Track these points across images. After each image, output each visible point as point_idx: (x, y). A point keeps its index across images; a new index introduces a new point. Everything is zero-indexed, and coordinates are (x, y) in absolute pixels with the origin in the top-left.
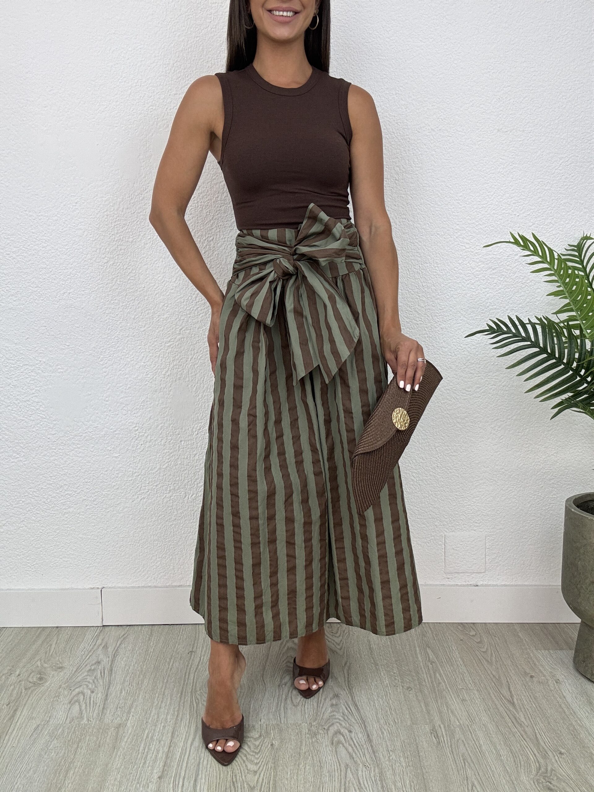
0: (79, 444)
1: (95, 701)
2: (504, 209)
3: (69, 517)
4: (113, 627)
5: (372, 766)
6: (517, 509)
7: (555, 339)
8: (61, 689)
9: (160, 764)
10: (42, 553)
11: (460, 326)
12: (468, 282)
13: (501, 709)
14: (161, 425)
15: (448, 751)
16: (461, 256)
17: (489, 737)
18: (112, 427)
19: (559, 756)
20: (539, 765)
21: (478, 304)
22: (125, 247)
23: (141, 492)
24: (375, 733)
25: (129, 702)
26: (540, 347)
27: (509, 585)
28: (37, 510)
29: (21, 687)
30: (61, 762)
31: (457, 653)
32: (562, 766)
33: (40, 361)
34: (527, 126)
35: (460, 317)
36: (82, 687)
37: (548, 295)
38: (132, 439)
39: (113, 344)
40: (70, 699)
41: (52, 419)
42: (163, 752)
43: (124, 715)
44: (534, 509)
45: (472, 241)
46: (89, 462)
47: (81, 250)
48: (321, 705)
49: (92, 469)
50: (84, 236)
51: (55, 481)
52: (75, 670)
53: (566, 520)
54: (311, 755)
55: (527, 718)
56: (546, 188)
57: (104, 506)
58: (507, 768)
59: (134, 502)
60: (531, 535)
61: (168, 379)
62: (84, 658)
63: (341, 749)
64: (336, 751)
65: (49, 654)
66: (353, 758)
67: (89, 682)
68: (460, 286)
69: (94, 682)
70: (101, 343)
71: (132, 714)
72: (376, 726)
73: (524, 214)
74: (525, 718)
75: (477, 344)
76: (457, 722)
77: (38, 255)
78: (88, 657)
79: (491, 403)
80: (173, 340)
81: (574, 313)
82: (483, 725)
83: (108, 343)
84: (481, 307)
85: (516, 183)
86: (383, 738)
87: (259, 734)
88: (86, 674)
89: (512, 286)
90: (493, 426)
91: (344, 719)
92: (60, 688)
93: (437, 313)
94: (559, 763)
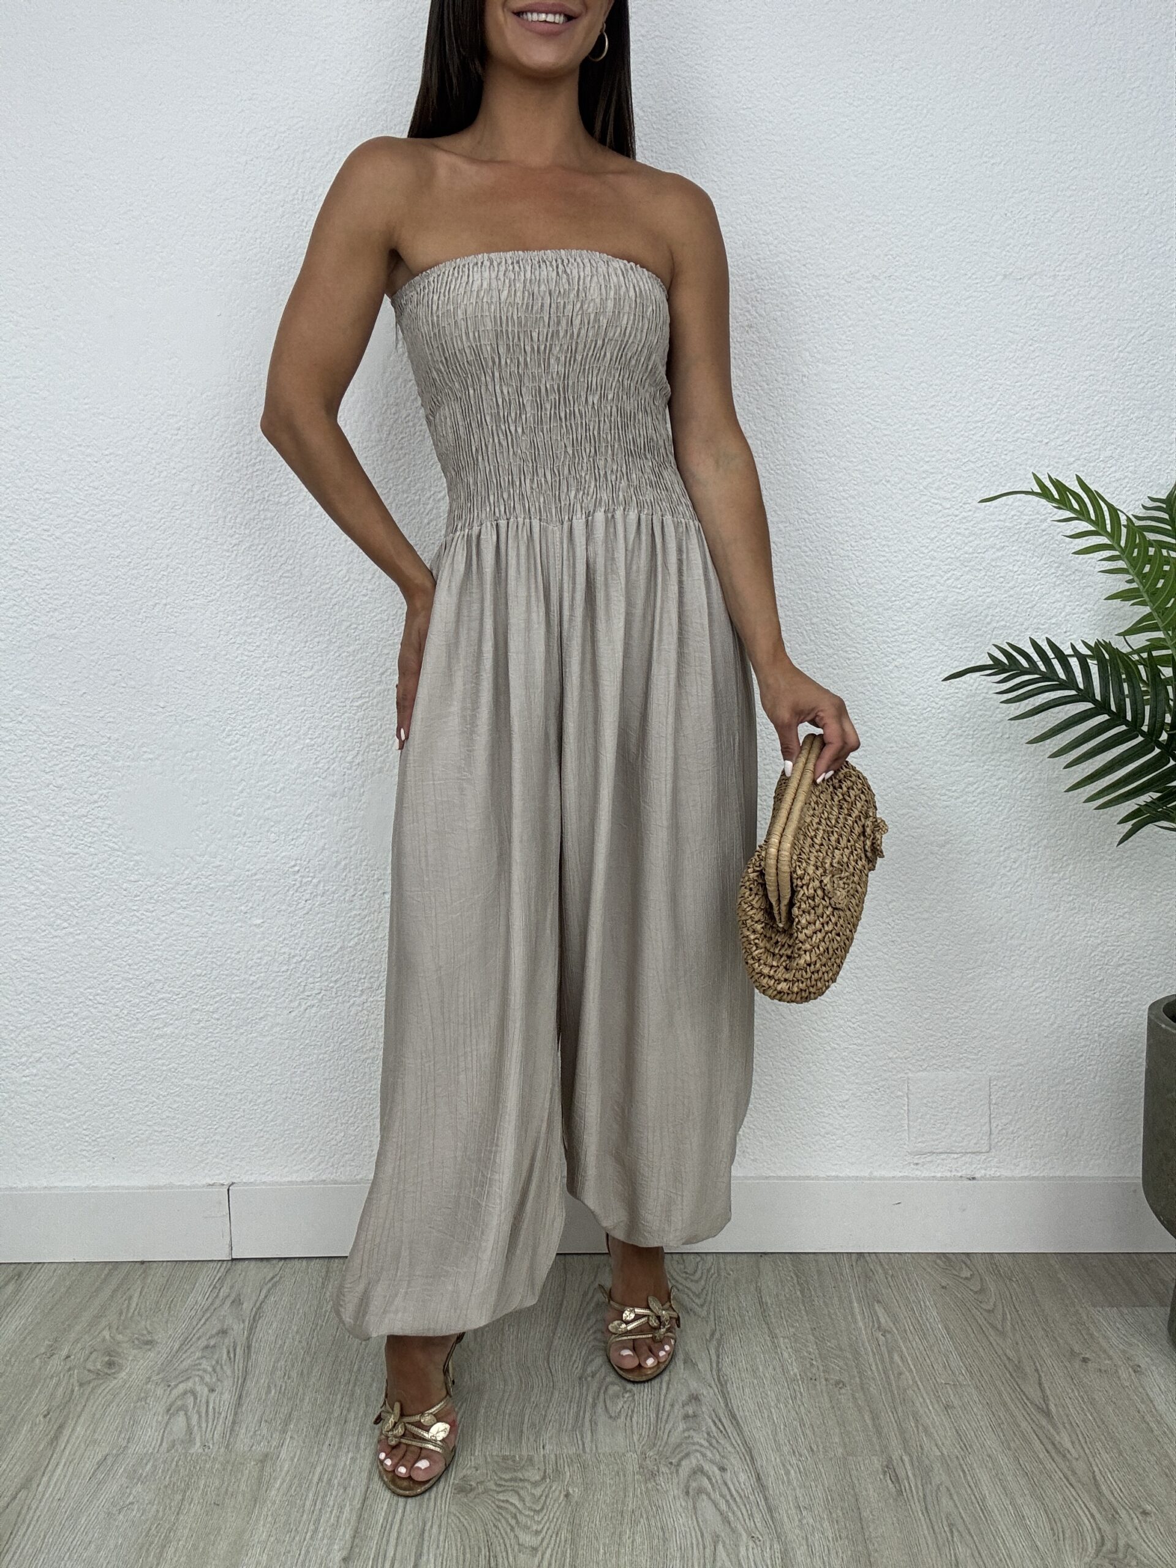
0: (185, 900)
1: (217, 1407)
2: (1016, 432)
3: (165, 1045)
4: (253, 1263)
5: (766, 1537)
6: (1052, 1024)
7: (1125, 685)
8: (149, 1386)
9: (345, 1533)
10: (112, 1115)
11: (932, 662)
12: (949, 575)
13: (1024, 1424)
14: (343, 863)
15: (918, 1507)
16: (933, 525)
17: (1000, 1480)
18: (248, 867)
19: (1140, 1518)
20: (1102, 1537)
21: (968, 620)
22: (273, 514)
23: (306, 994)
24: (772, 1473)
25: (285, 1410)
26: (1094, 701)
27: (1036, 1178)
28: (102, 1031)
29: (71, 1381)
30: (150, 1529)
31: (935, 1314)
32: (1147, 1537)
33: (109, 738)
34: (1063, 268)
35: (934, 644)
36: (191, 1381)
37: (1106, 599)
38: (288, 890)
39: (251, 702)
40: (168, 1403)
41: (129, 851)
42: (351, 1510)
43: (274, 1436)
44: (1086, 1024)
45: (955, 494)
46: (203, 935)
47: (188, 521)
48: (665, 1417)
49: (209, 950)
50: (193, 493)
51: (137, 973)
52: (177, 1346)
53: (1149, 1046)
54: (645, 1516)
55: (1077, 1442)
56: (1102, 388)
57: (234, 1022)
58: (1036, 1540)
59: (293, 1014)
60: (1079, 1077)
61: (357, 772)
62: (195, 1323)
63: (704, 1503)
64: (695, 1508)
65: (126, 1314)
66: (729, 1523)
67: (205, 1371)
68: (934, 582)
69: (214, 1370)
70: (226, 702)
71: (289, 1433)
72: (773, 1459)
73: (1059, 440)
74: (1073, 1443)
75: (967, 698)
76: (935, 1448)
77: (105, 532)
78: (203, 1321)
79: (997, 813)
80: (367, 695)
81: (1160, 634)
82: (989, 1456)
83: (241, 702)
84: (974, 624)
85: (1042, 380)
86: (789, 1481)
87: (542, 1474)
88: (198, 1354)
89: (1037, 583)
90: (1002, 859)
91: (711, 1444)
92: (147, 1383)
93: (887, 637)
94: (1141, 1532)
